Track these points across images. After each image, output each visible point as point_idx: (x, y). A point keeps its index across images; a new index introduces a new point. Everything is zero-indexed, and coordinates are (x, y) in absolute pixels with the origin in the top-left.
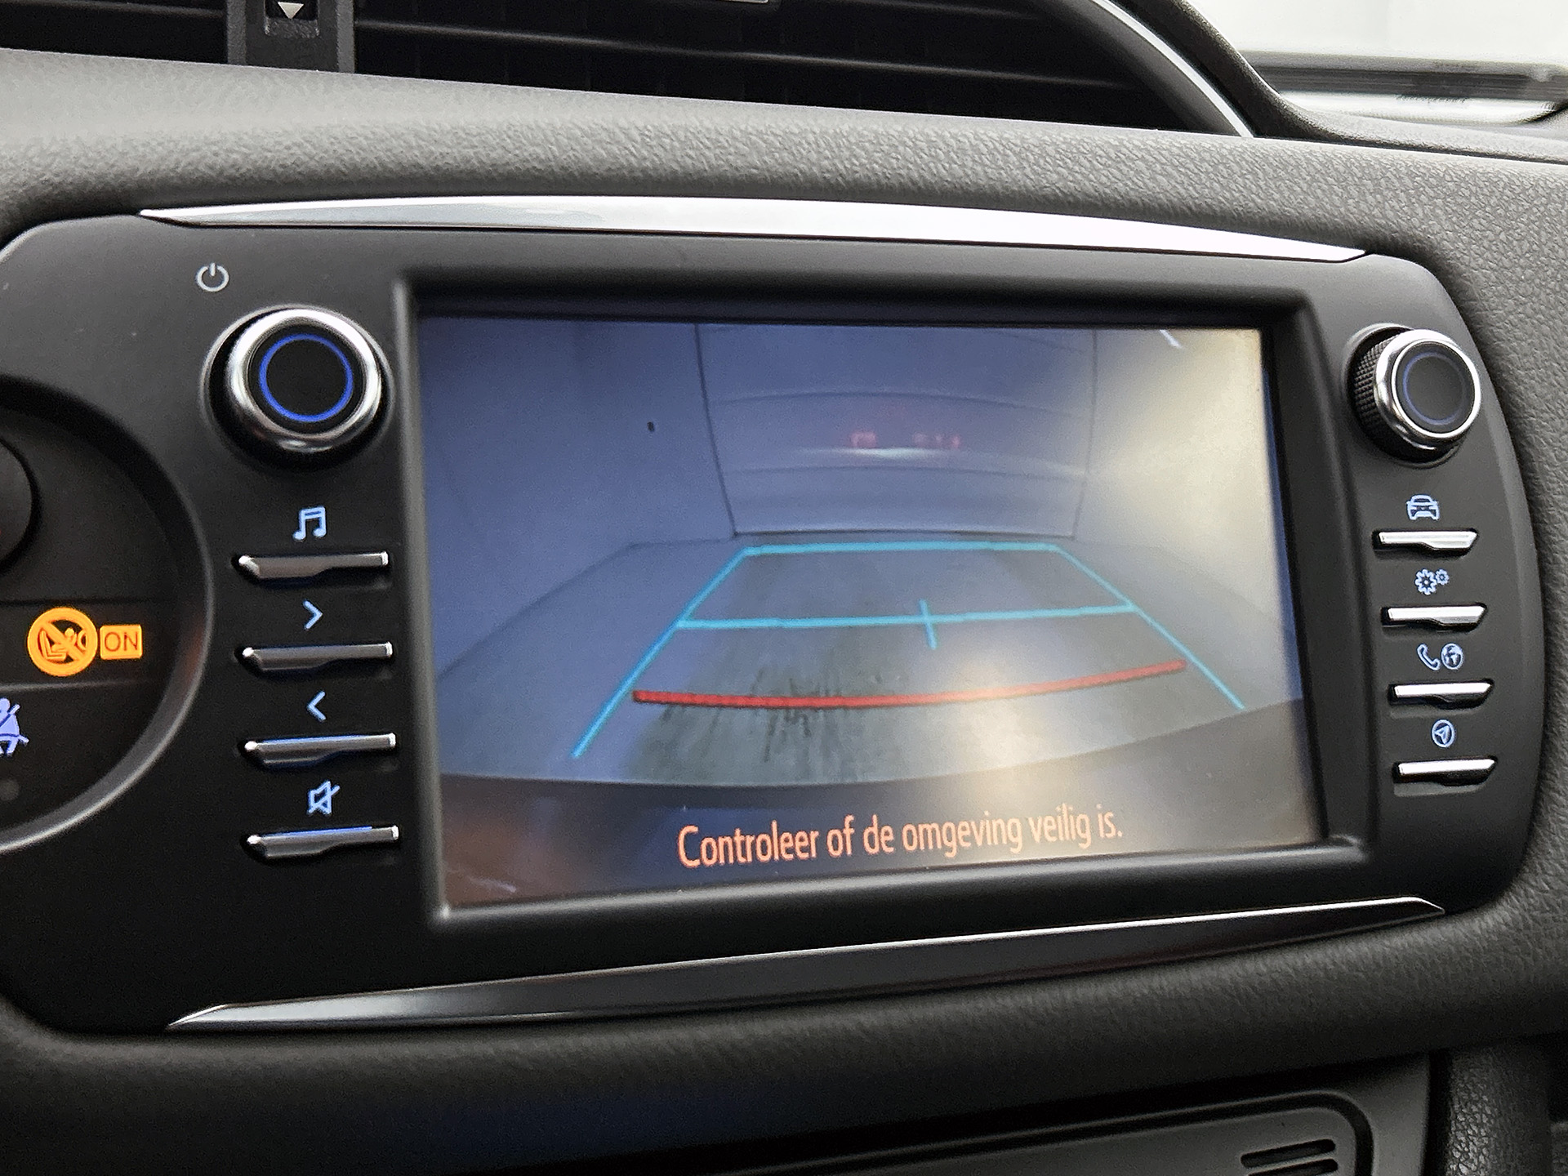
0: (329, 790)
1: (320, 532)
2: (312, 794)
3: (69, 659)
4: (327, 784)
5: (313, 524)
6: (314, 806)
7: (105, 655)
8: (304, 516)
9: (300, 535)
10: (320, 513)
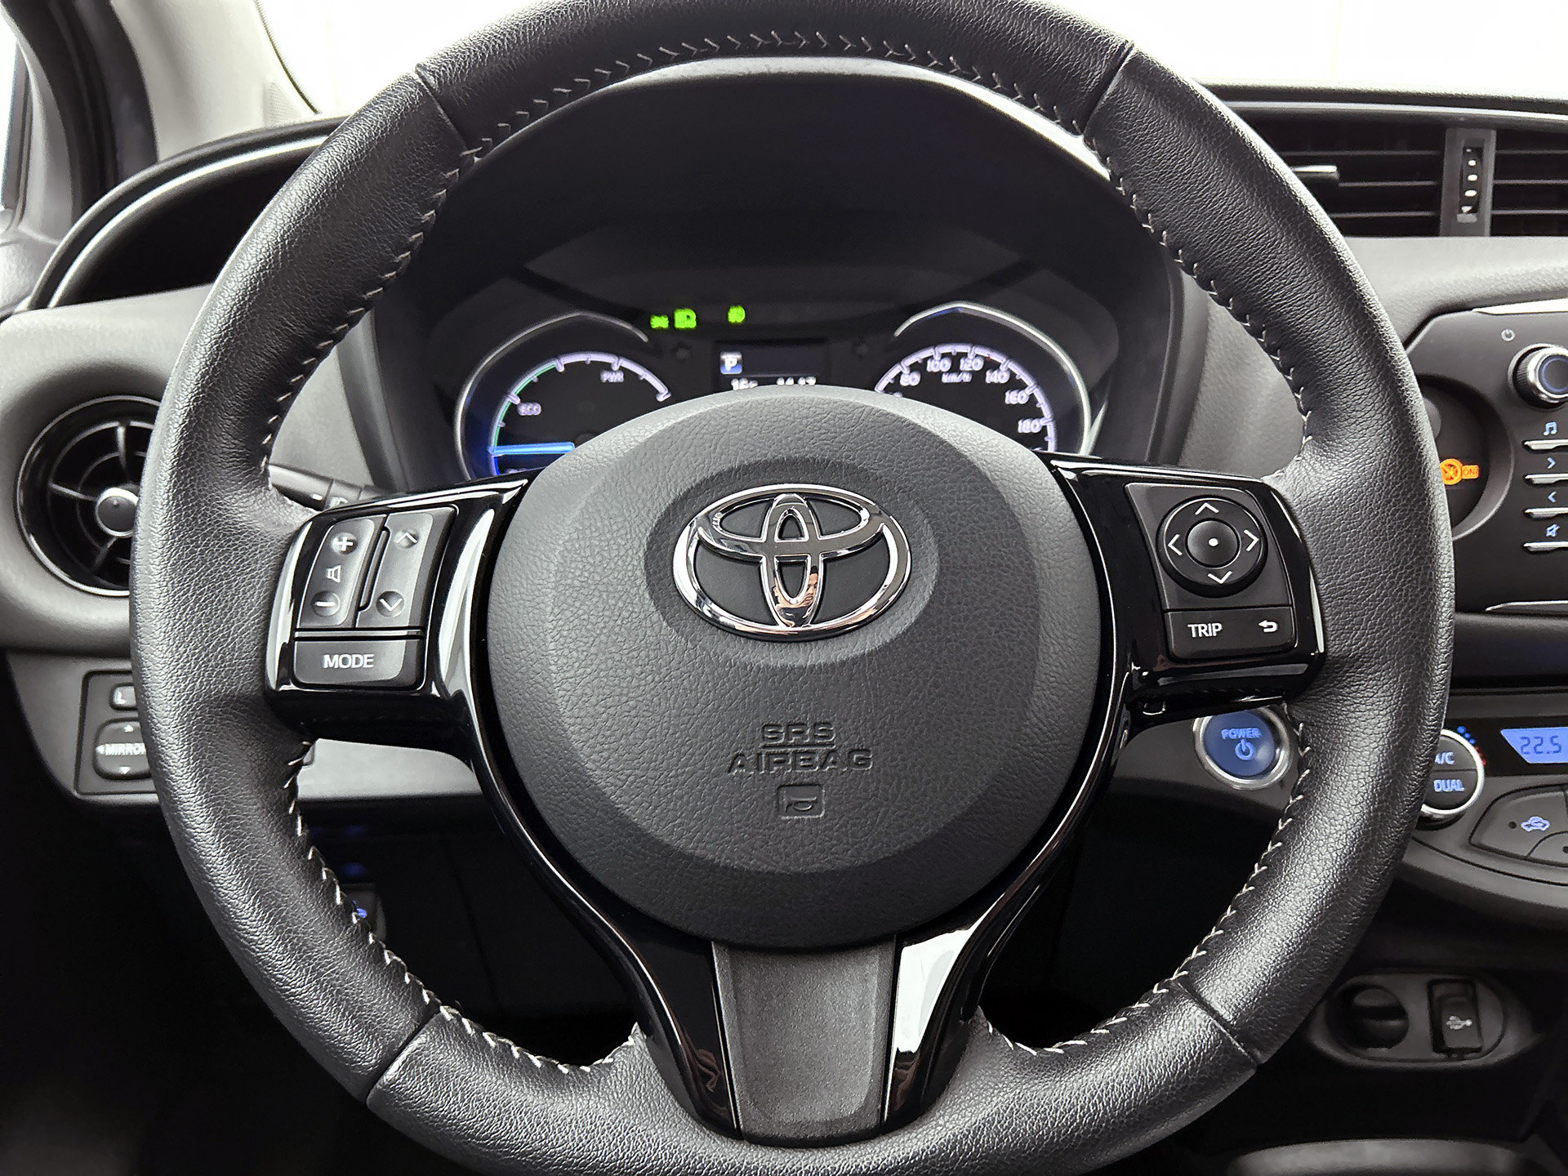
0: (1555, 527)
1: (1554, 432)
2: (1549, 529)
3: (1452, 478)
4: (1554, 526)
5: (1551, 429)
6: (1549, 534)
7: (1464, 477)
8: (1548, 426)
9: (1546, 433)
10: (1554, 425)
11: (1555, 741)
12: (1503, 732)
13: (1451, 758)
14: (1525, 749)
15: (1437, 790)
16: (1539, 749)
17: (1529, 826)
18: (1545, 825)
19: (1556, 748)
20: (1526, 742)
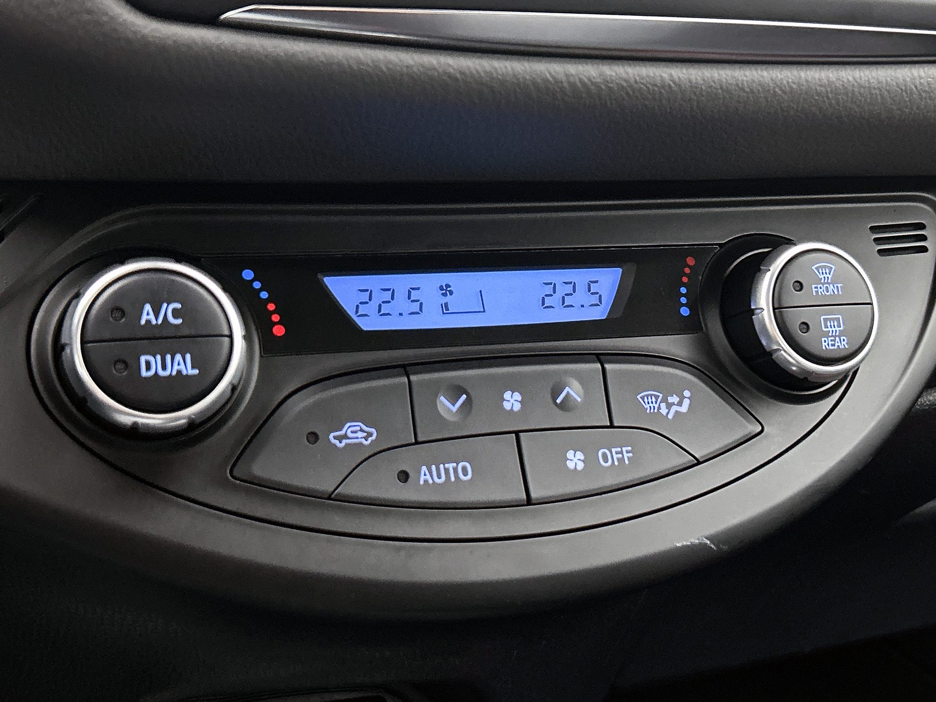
11: (415, 295)
12: (328, 281)
13: (176, 313)
14: (362, 310)
15: (144, 373)
16: (385, 309)
17: (340, 438)
18: (370, 435)
19: (415, 307)
20: (365, 297)
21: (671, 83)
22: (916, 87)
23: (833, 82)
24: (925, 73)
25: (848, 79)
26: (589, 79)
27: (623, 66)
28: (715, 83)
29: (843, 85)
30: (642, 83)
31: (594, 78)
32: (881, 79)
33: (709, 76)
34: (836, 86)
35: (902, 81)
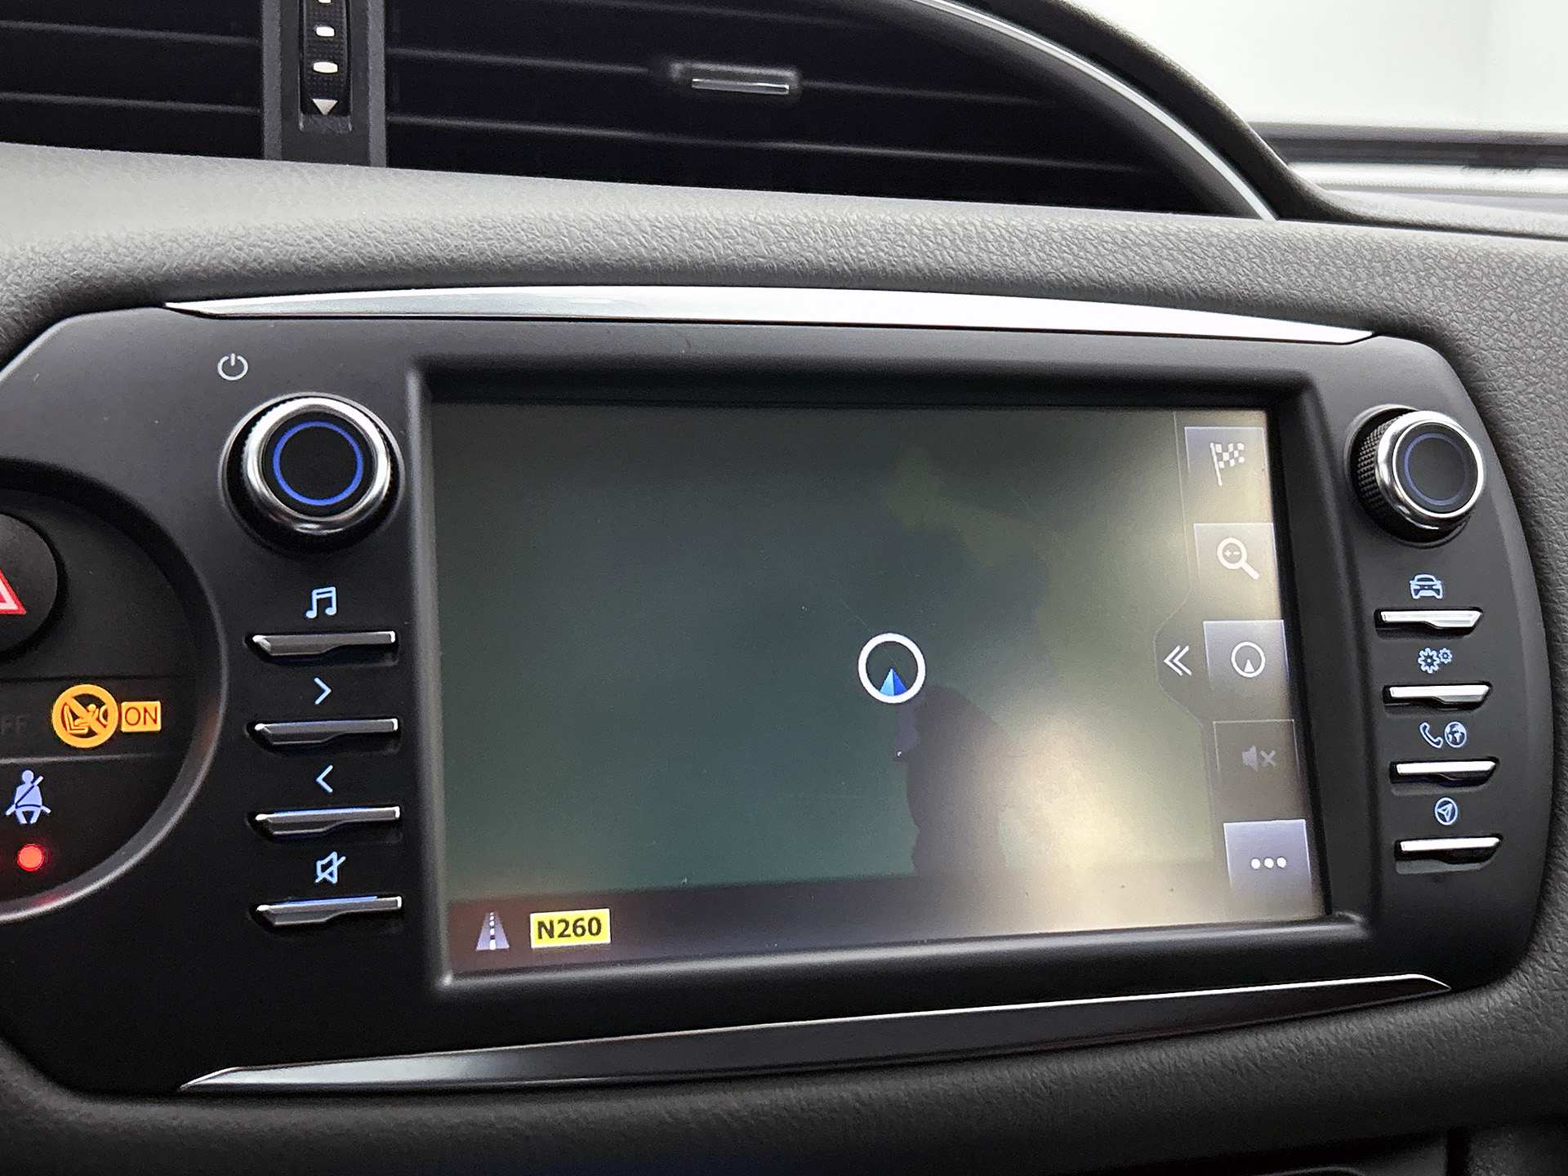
0: (335, 860)
1: (332, 610)
2: (318, 864)
3: (91, 733)
4: (333, 856)
5: (324, 603)
6: (321, 875)
8: (316, 595)
9: (312, 615)
10: (332, 592)
21: (857, 1105)
22: (1256, 1065)
23: (1118, 1073)
24: (1267, 1041)
25: (1141, 1068)
26: (730, 1114)
27: (781, 1087)
28: (927, 1097)
29: (1134, 1076)
30: (812, 1110)
31: (737, 1111)
32: (1195, 1058)
33: (916, 1087)
34: (1122, 1078)
35: (1230, 1058)
